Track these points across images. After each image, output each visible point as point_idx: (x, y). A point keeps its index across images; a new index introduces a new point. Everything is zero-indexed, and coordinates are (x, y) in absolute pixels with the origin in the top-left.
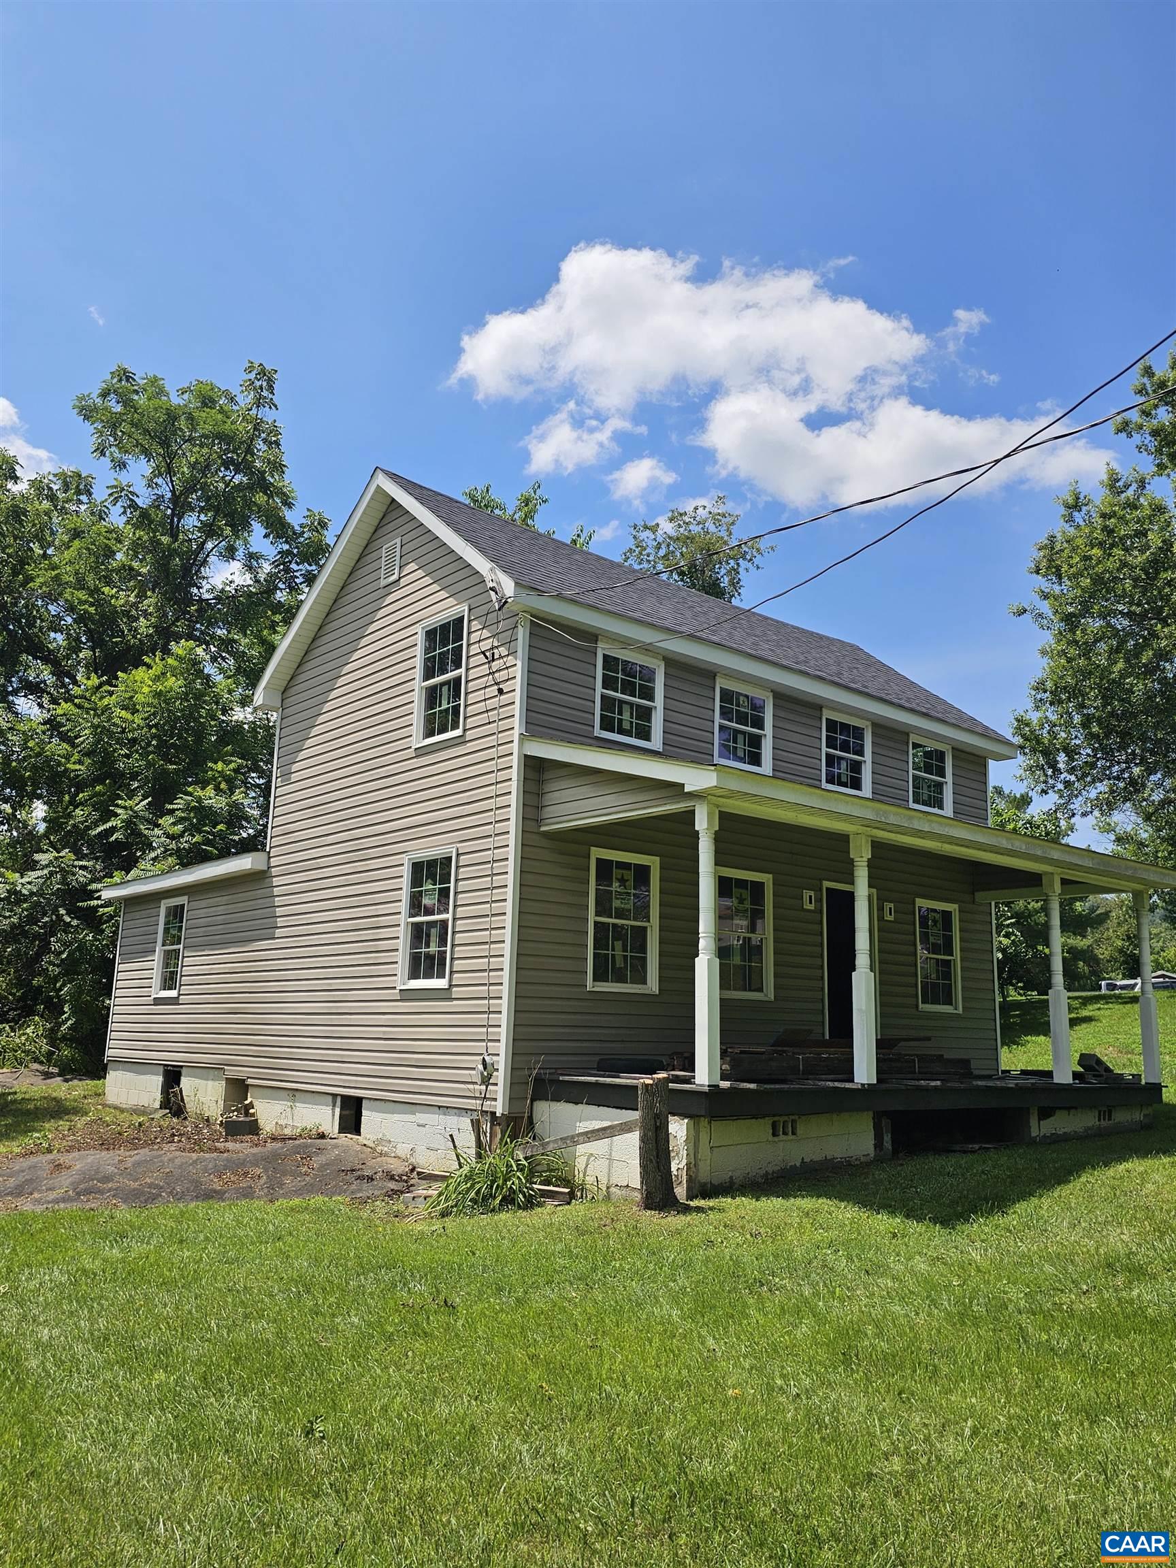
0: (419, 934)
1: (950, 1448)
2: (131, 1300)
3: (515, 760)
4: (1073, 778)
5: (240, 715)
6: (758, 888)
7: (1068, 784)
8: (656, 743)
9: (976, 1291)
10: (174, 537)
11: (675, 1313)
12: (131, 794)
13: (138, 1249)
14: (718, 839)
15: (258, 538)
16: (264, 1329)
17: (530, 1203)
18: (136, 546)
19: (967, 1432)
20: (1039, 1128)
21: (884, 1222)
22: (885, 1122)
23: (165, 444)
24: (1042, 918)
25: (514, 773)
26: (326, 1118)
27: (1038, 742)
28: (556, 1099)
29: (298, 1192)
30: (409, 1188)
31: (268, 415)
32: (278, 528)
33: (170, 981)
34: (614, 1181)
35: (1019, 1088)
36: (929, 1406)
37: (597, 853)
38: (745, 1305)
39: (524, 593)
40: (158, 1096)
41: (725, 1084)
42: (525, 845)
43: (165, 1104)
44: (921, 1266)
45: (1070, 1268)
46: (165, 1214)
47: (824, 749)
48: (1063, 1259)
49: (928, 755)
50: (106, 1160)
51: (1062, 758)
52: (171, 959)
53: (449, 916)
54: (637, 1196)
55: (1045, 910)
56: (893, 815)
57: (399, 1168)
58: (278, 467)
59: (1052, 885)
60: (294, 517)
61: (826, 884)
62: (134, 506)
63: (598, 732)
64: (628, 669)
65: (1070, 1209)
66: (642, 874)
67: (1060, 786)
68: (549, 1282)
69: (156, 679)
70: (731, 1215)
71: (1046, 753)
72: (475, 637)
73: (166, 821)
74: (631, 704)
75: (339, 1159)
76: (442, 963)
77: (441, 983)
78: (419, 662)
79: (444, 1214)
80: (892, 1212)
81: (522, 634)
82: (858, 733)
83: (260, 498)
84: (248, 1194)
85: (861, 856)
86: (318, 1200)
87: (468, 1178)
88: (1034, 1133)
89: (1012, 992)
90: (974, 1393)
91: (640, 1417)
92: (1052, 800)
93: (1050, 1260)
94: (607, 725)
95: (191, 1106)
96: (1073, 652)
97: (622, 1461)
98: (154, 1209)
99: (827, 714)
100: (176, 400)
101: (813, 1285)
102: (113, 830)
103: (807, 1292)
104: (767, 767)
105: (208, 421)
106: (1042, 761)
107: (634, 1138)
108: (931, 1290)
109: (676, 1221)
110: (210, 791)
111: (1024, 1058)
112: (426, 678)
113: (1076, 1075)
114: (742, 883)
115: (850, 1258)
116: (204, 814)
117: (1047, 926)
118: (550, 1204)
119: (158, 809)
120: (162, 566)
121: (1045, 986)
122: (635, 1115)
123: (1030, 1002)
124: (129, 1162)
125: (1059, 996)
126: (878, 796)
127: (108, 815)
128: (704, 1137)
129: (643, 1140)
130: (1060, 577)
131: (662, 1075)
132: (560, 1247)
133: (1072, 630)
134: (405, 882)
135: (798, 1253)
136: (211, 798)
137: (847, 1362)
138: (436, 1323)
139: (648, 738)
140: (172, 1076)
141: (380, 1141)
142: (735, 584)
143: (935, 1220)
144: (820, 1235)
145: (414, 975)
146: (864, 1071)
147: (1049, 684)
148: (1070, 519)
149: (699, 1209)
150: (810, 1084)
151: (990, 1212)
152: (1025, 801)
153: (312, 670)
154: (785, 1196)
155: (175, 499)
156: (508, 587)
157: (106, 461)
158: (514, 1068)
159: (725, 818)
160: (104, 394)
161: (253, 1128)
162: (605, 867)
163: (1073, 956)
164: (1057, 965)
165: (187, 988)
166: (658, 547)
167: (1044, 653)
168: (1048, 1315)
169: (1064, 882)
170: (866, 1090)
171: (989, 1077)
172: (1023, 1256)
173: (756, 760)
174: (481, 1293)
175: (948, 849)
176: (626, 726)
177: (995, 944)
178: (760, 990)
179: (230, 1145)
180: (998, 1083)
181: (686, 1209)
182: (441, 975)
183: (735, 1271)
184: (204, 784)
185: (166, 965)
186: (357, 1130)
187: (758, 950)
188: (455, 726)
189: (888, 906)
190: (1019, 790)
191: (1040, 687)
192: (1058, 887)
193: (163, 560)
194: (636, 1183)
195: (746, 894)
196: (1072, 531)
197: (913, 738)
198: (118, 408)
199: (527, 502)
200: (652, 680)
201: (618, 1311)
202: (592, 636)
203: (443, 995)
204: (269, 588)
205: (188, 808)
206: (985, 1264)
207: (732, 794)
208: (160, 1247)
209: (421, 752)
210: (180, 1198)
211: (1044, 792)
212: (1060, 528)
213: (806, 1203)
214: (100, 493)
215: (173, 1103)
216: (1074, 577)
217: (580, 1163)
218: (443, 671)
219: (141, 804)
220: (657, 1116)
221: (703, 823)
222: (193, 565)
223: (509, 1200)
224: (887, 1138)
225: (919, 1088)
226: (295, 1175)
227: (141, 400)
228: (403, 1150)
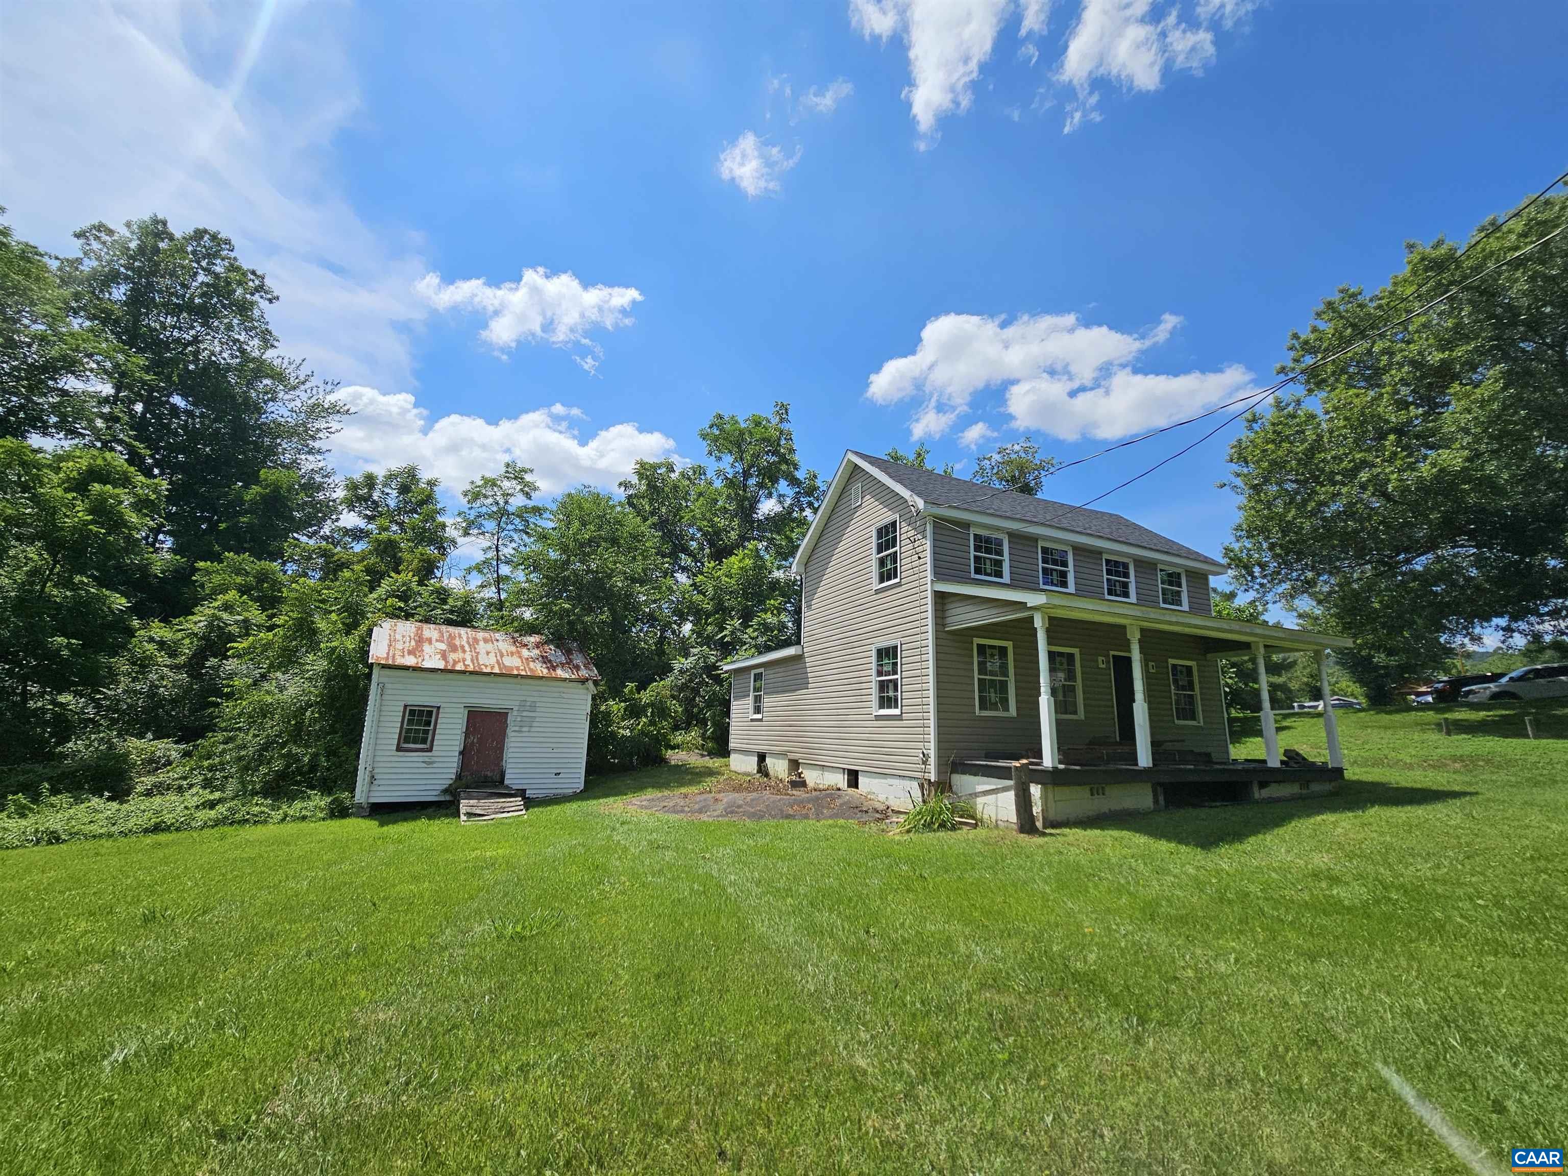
0: (883, 686)
1: (1222, 967)
2: (766, 865)
3: (929, 594)
4: (1265, 581)
5: (778, 574)
6: (1071, 657)
7: (1262, 585)
8: (1006, 579)
9: (1228, 885)
10: (745, 491)
11: (1047, 888)
12: (732, 618)
13: (761, 842)
14: (1048, 631)
15: (783, 486)
16: (831, 881)
17: (954, 828)
18: (729, 496)
19: (1232, 960)
20: (1258, 794)
21: (1164, 846)
22: (1160, 790)
23: (739, 447)
24: (1250, 665)
25: (929, 600)
26: (841, 780)
27: (1240, 561)
28: (964, 773)
29: (831, 817)
30: (887, 817)
31: (785, 426)
32: (794, 481)
33: (758, 710)
34: (1000, 817)
35: (1244, 770)
36: (1206, 944)
37: (977, 641)
38: (1087, 887)
39: (929, 506)
40: (756, 767)
41: (1062, 766)
42: (937, 638)
43: (759, 771)
44: (1191, 871)
45: (1289, 876)
46: (768, 823)
47: (1105, 576)
48: (1284, 870)
49: (1170, 575)
50: (738, 797)
51: (1257, 570)
52: (758, 699)
53: (898, 676)
54: (1015, 827)
55: (1253, 660)
56: (1153, 614)
57: (881, 807)
58: (792, 451)
59: (1258, 649)
60: (800, 475)
61: (1112, 653)
62: (727, 478)
63: (973, 575)
64: (988, 540)
65: (1285, 841)
66: (1003, 651)
67: (1257, 587)
68: (973, 869)
69: (740, 561)
70: (1071, 838)
71: (1246, 567)
72: (903, 531)
73: (750, 630)
74: (990, 559)
75: (849, 802)
76: (896, 700)
77: (896, 712)
78: (874, 546)
79: (909, 831)
80: (1169, 840)
81: (929, 528)
82: (1126, 566)
83: (784, 467)
84: (806, 817)
85: (1134, 638)
86: (841, 822)
87: (919, 813)
88: (1257, 796)
89: (1233, 711)
90: (1233, 940)
91: (1037, 940)
92: (1252, 595)
93: (1274, 870)
94: (978, 571)
95: (771, 772)
96: (1259, 507)
97: (1031, 958)
98: (764, 822)
99: (1105, 556)
100: (743, 426)
101: (1126, 878)
102: (725, 636)
103: (1122, 882)
104: (1071, 588)
105: (758, 433)
106: (1243, 572)
107: (1011, 794)
108: (1200, 886)
109: (1038, 840)
110: (769, 615)
111: (1245, 751)
112: (879, 553)
113: (1282, 762)
114: (1061, 654)
115: (1145, 864)
116: (766, 628)
117: (1255, 670)
118: (965, 828)
119: (745, 625)
120: (740, 506)
121: (1258, 708)
122: (1011, 783)
123: (1245, 718)
124: (748, 799)
125: (1268, 715)
126: (1141, 602)
127: (722, 629)
128: (1050, 796)
129: (1016, 795)
130: (1246, 462)
131: (1025, 761)
132: (976, 851)
133: (1258, 494)
134: (874, 659)
135: (1113, 860)
136: (770, 619)
137: (1153, 920)
138: (917, 885)
139: (1001, 577)
140: (762, 757)
141: (869, 793)
142: (1039, 484)
143: (1197, 845)
144: (1125, 851)
145: (881, 706)
146: (1144, 759)
147: (1244, 526)
148: (1250, 429)
149: (1051, 835)
150: (1112, 767)
151: (1231, 842)
152: (1232, 596)
153: (819, 553)
154: (1102, 829)
155: (744, 472)
156: (921, 503)
157: (713, 458)
158: (939, 757)
159: (1051, 619)
160: (711, 427)
161: (803, 784)
162: (982, 649)
163: (1274, 688)
164: (1265, 696)
165: (766, 713)
166: (993, 468)
167: (1240, 508)
168: (1277, 902)
169: (1266, 646)
170: (1146, 770)
171: (1225, 763)
172: (1257, 867)
173: (1064, 584)
174: (937, 873)
175: (1187, 630)
176: (989, 571)
177: (1222, 682)
178: (1075, 713)
179: (794, 792)
180: (1231, 767)
181: (1044, 834)
182: (896, 707)
183: (1078, 868)
184: (765, 611)
185: (756, 702)
186: (857, 787)
187: (1072, 689)
188: (896, 577)
189: (1151, 664)
190: (1228, 589)
191: (1239, 528)
192: (1262, 650)
193: (741, 501)
194: (1014, 819)
195: (1064, 660)
196: (1252, 436)
197: (1160, 566)
198: (718, 433)
199: (919, 455)
200: (1001, 545)
201: (1014, 885)
202: (966, 525)
203: (899, 718)
204: (790, 512)
205: (759, 624)
206: (1232, 872)
207: (1055, 607)
208: (771, 841)
209: (878, 592)
210: (774, 817)
211: (1246, 590)
212: (1245, 435)
213: (1116, 833)
214: (710, 474)
215: (762, 770)
216: (1257, 462)
217: (979, 808)
218: (887, 548)
219: (737, 623)
220: (1023, 783)
221: (1039, 622)
222: (754, 503)
223: (943, 825)
224: (1161, 799)
225: (1180, 770)
226: (829, 808)
227: (727, 427)
228: (882, 798)
